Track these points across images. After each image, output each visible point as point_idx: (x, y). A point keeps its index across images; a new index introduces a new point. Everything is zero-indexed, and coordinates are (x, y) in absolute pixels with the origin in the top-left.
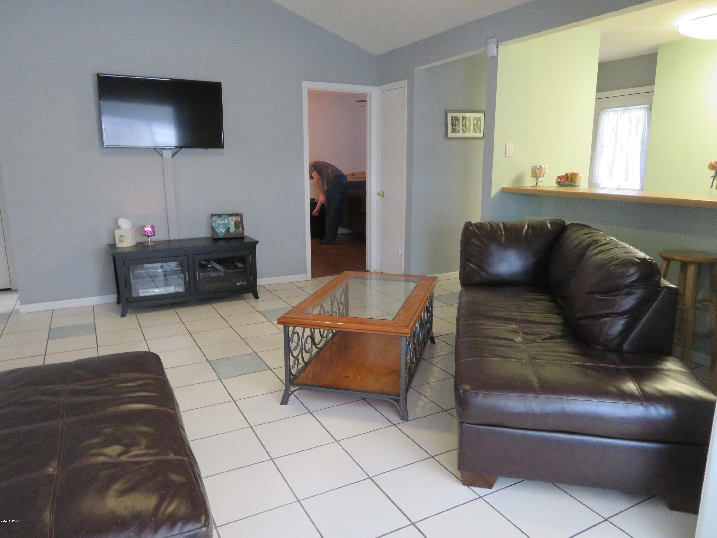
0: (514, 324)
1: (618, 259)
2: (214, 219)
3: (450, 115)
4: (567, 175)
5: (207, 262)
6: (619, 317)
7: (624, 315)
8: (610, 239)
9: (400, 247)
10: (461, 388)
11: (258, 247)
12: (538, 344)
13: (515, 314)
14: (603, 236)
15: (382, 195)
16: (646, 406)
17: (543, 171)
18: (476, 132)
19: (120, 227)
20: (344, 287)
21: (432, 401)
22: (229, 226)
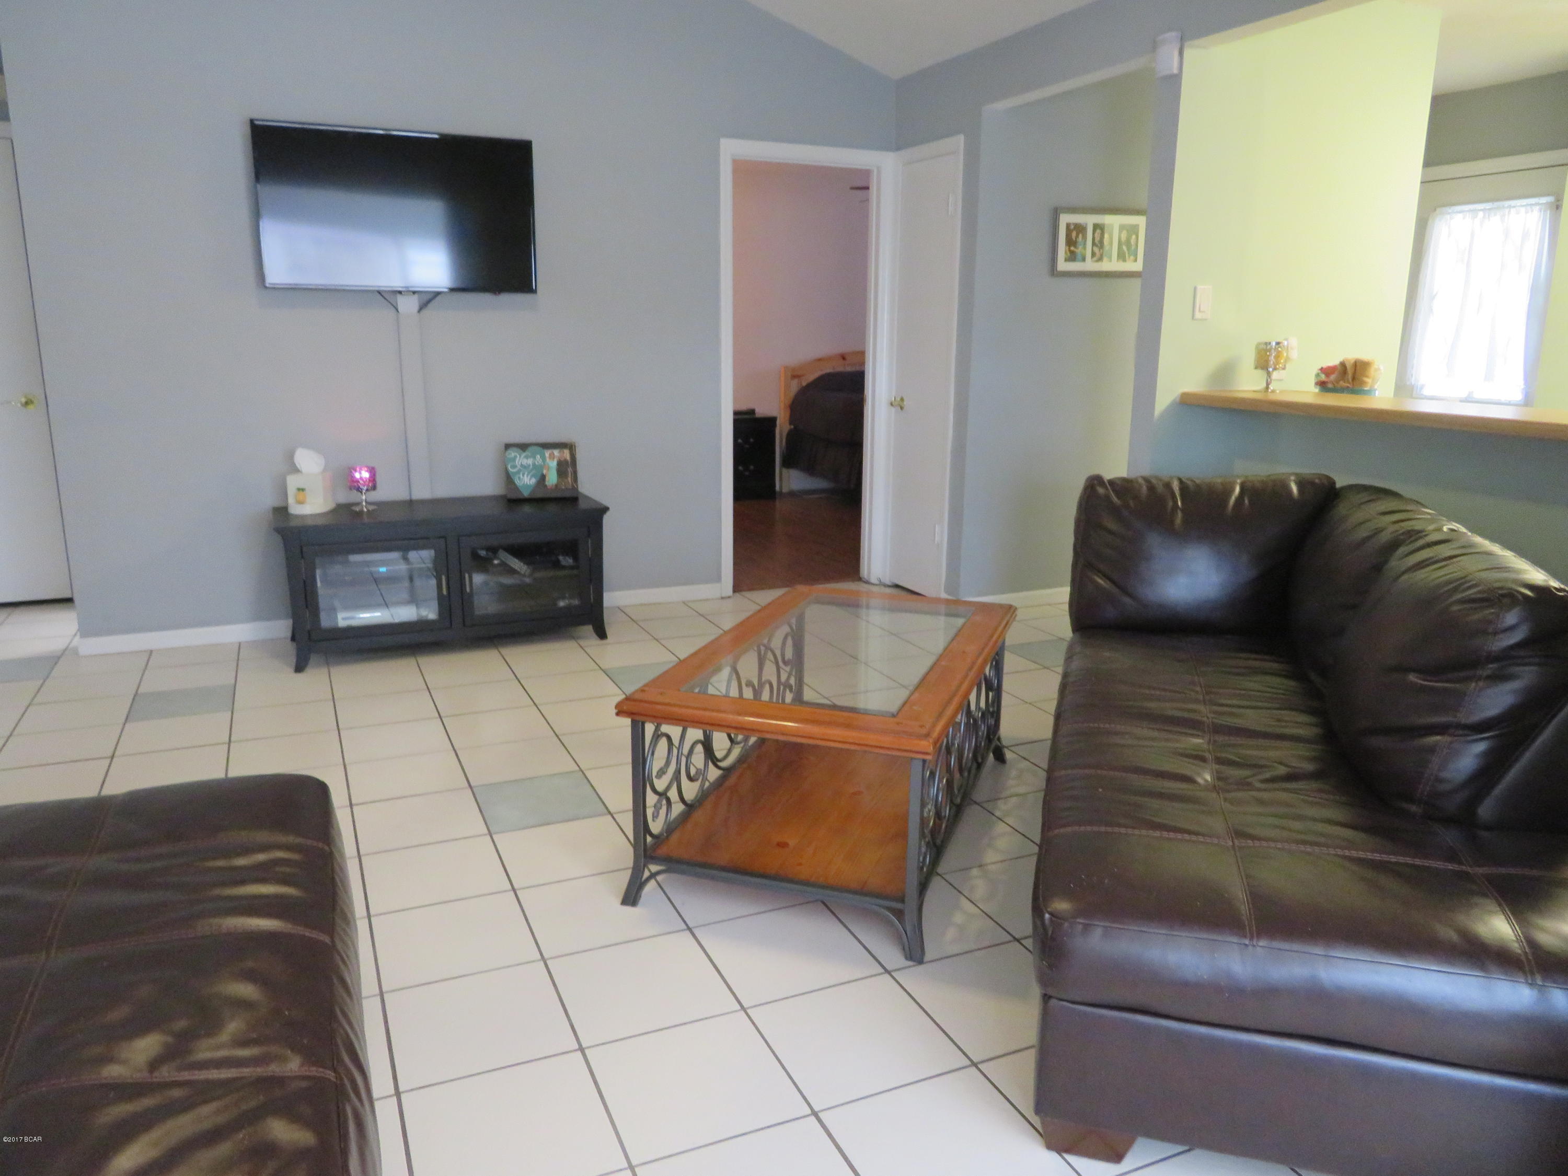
0: (1198, 736)
1: (1470, 588)
2: (512, 453)
3: (1065, 219)
4: (1343, 364)
5: (490, 554)
6: (1468, 735)
7: (1482, 732)
8: (1452, 530)
9: (937, 526)
10: (1049, 910)
11: (607, 519)
12: (1254, 793)
13: (1201, 708)
14: (1432, 521)
15: (899, 404)
16: (1541, 989)
17: (1285, 354)
18: (1124, 260)
19: (300, 469)
20: (793, 621)
21: (986, 914)
22: (545, 472)
